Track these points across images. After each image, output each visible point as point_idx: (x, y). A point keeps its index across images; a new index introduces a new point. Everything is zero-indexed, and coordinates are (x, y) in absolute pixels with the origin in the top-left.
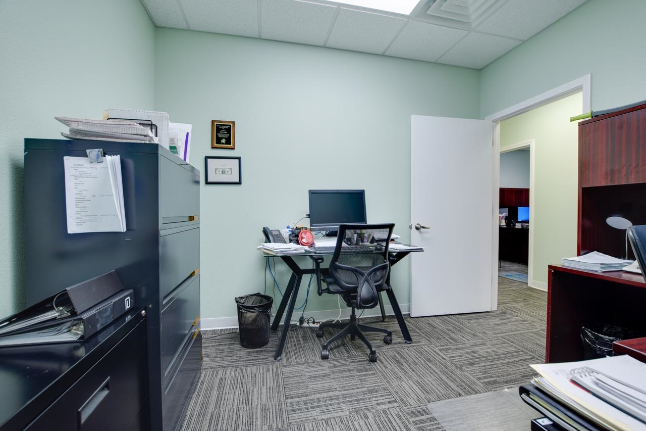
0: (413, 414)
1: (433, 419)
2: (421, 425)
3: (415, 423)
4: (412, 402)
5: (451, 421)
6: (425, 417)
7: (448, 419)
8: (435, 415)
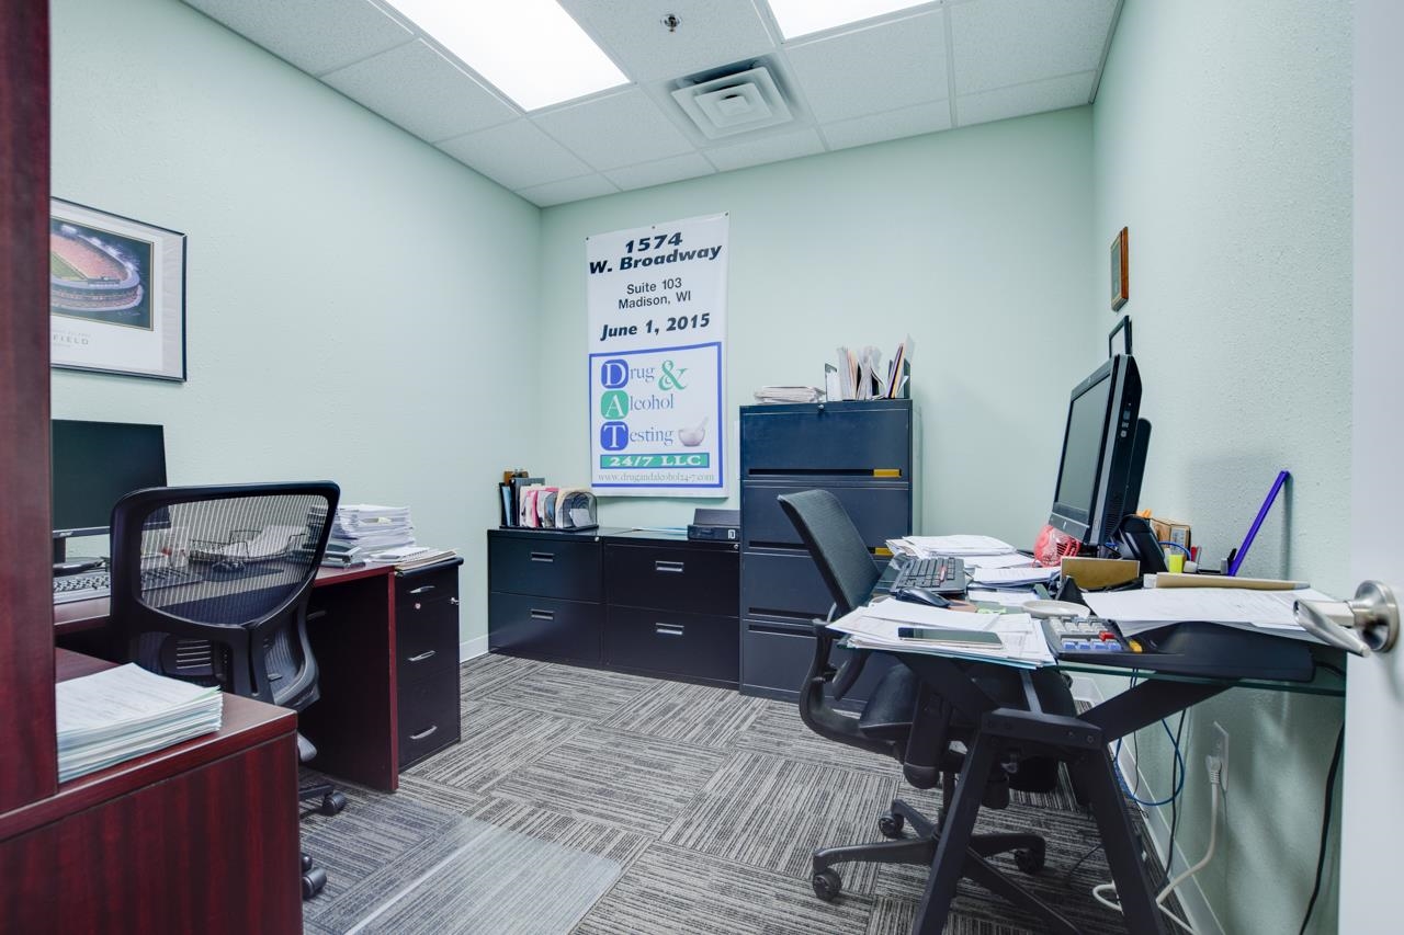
0: (630, 841)
1: (597, 851)
2: (605, 834)
3: (615, 832)
4: (648, 858)
5: (566, 866)
6: (610, 847)
7: (574, 864)
8: (599, 858)
